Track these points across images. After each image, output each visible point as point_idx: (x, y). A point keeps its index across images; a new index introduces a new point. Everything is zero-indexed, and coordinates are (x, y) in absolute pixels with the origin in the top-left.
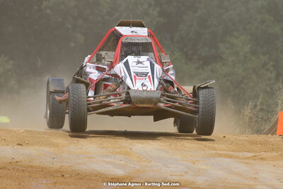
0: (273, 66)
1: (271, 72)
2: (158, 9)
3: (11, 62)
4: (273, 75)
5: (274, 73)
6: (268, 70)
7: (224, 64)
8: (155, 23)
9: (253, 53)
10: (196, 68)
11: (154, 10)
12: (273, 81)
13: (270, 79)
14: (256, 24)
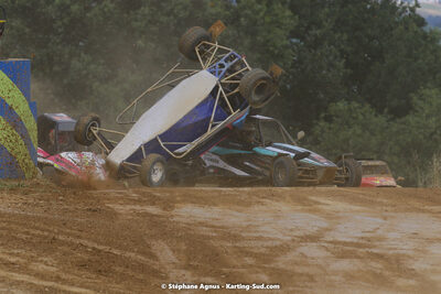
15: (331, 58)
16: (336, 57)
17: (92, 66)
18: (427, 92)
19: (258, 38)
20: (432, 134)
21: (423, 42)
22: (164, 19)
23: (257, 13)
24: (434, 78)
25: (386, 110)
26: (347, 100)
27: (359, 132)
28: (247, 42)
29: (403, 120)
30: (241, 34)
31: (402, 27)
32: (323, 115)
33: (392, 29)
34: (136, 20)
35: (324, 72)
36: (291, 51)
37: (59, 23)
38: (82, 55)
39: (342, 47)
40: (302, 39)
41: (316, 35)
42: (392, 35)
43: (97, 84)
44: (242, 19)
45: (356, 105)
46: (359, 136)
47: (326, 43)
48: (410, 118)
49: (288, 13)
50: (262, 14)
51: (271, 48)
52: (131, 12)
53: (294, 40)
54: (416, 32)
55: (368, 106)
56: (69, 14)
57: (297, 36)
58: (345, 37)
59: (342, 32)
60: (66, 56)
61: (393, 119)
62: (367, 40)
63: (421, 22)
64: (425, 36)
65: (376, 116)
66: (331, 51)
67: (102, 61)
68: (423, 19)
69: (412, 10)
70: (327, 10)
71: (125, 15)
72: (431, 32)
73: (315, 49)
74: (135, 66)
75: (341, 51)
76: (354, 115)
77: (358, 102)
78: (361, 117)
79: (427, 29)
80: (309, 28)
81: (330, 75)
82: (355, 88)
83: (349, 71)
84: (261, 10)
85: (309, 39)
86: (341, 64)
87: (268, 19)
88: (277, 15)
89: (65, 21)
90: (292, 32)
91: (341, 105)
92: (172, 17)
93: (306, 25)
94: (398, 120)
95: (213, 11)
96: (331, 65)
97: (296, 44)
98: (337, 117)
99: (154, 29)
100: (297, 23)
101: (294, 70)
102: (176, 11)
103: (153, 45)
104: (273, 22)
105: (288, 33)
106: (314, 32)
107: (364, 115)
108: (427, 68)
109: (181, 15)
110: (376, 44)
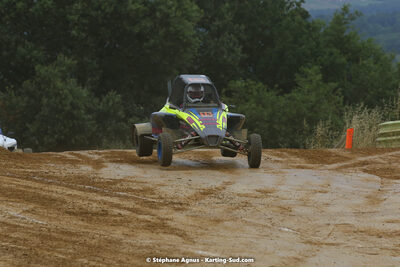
0: (342, 91)
1: (340, 97)
2: (241, 47)
3: (119, 95)
4: (341, 99)
5: (342, 97)
6: (337, 95)
7: (299, 91)
8: (239, 59)
9: (325, 80)
12: (341, 104)
13: (339, 102)
14: (326, 57)
15: (231, 45)
16: (235, 44)
17: (35, 52)
18: (307, 70)
19: (171, 28)
20: (313, 107)
21: (307, 31)
22: (93, 13)
23: (170, 8)
25: (276, 86)
26: (244, 79)
27: (254, 105)
28: (161, 32)
29: (289, 95)
30: (157, 25)
31: (289, 18)
32: (224, 90)
33: (281, 20)
34: (71, 14)
35: (225, 57)
36: (197, 38)
37: (7, 17)
38: (27, 42)
39: (240, 35)
40: (208, 28)
41: (218, 26)
42: (281, 25)
43: (39, 66)
44: (158, 14)
45: (252, 82)
46: (254, 109)
48: (294, 94)
49: (195, 7)
50: (174, 8)
51: (181, 37)
52: (67, 7)
53: (201, 30)
54: (300, 23)
55: (261, 84)
56: (15, 9)
57: (203, 26)
58: (243, 27)
60: (13, 44)
61: (282, 94)
62: (260, 29)
63: (305, 15)
64: (308, 26)
65: (268, 91)
66: (231, 40)
67: (43, 48)
68: (307, 13)
69: (298, 5)
70: (227, 5)
71: (61, 10)
72: (314, 23)
73: (218, 37)
74: (69, 51)
75: (239, 39)
76: (250, 91)
77: (253, 80)
78: (255, 93)
79: (309, 20)
80: (213, 19)
81: (230, 60)
82: (251, 70)
83: (245, 56)
84: (173, 5)
85: (212, 28)
86: (239, 49)
87: (179, 14)
88: (185, 9)
89: (13, 15)
90: (198, 23)
91: (240, 83)
92: (99, 12)
93: (210, 17)
94: (286, 95)
95: (133, 7)
96: (232, 51)
97: (202, 33)
98: (236, 92)
99: (84, 21)
100: (202, 16)
101: (200, 54)
102: (103, 7)
103: (84, 35)
104: (183, 15)
105: (195, 24)
106: (217, 23)
107: (258, 91)
108: (309, 52)
109: (107, 10)
110: (267, 32)
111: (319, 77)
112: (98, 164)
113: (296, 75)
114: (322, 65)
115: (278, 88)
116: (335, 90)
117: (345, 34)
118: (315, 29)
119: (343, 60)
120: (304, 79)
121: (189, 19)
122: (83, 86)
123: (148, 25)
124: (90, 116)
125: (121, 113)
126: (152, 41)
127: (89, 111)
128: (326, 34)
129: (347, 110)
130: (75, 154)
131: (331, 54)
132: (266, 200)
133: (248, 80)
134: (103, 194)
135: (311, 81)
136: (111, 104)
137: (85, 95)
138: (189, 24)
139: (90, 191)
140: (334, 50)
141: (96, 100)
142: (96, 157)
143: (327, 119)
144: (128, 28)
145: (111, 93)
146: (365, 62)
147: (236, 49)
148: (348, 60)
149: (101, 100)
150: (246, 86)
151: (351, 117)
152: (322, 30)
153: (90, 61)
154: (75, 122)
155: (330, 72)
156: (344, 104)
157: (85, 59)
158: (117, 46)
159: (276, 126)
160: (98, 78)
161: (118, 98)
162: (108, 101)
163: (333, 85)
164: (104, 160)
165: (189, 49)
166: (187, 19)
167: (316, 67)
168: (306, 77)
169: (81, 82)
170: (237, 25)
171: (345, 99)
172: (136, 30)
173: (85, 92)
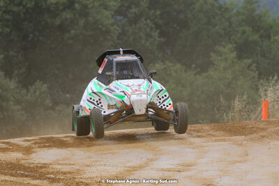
0: (256, 67)
1: (255, 72)
2: (158, 31)
3: (45, 85)
4: (256, 74)
5: (257, 72)
6: (252, 70)
7: (216, 69)
8: (157, 42)
9: (240, 57)
10: (195, 74)
11: (155, 32)
12: (256, 79)
13: (254, 78)
14: (239, 35)
15: (148, 30)
16: (151, 29)
18: (222, 49)
19: (90, 19)
20: (229, 83)
21: (219, 12)
24: (230, 39)
25: (194, 66)
26: (163, 61)
27: (173, 86)
28: (82, 22)
29: (207, 74)
30: (77, 16)
33: (194, 4)
35: (143, 42)
36: (115, 26)
39: (156, 20)
40: (125, 16)
41: (135, 13)
42: (194, 9)
44: (77, 5)
45: (170, 64)
47: (143, 19)
48: (211, 72)
51: (100, 26)
53: (119, 18)
54: (212, 5)
55: (178, 66)
57: (120, 14)
58: (158, 12)
59: (155, 10)
61: (199, 73)
62: (175, 13)
64: (220, 8)
65: (186, 71)
66: (147, 25)
72: (225, 4)
73: (135, 23)
75: (156, 24)
76: (169, 72)
78: (174, 74)
80: (129, 7)
81: (148, 44)
82: (169, 52)
83: (162, 39)
85: (130, 16)
86: (156, 34)
90: (116, 12)
91: (159, 66)
92: (21, 8)
93: (126, 5)
94: (204, 75)
96: (149, 36)
97: (120, 21)
99: (8, 17)
100: (119, 4)
101: (120, 41)
102: (24, 3)
103: (8, 30)
104: (100, 5)
105: (113, 13)
106: (134, 10)
107: (176, 72)
108: (223, 32)
109: (29, 5)
110: (182, 16)
111: (234, 55)
112: (28, 151)
113: (212, 54)
114: (236, 43)
115: (196, 68)
116: (249, 66)
117: (256, 13)
118: (227, 10)
119: (256, 37)
120: (219, 58)
121: (106, 8)
122: (11, 78)
123: (68, 16)
124: (18, 107)
125: (48, 102)
126: (73, 32)
127: (18, 102)
128: (238, 13)
129: (262, 84)
130: (5, 143)
131: (244, 32)
132: (188, 173)
133: (167, 62)
134: (35, 178)
135: (226, 59)
136: (37, 93)
137: (12, 87)
138: (107, 13)
139: (23, 175)
140: (247, 28)
141: (24, 91)
142: (26, 144)
143: (243, 94)
144: (49, 21)
145: (37, 84)
146: (276, 37)
147: (153, 34)
148: (261, 37)
149: (28, 91)
150: (165, 68)
151: (266, 90)
152: (235, 11)
153: (16, 54)
154: (5, 113)
155: (243, 50)
156: (259, 78)
157: (11, 53)
158: (40, 38)
159: (195, 104)
160: (24, 70)
161: (45, 87)
162: (35, 92)
163: (248, 61)
164: (34, 146)
165: (109, 37)
166: (105, 9)
167: (230, 46)
168: (221, 56)
169: (9, 74)
170: (153, 11)
171: (260, 74)
172: (57, 22)
173: (12, 84)
